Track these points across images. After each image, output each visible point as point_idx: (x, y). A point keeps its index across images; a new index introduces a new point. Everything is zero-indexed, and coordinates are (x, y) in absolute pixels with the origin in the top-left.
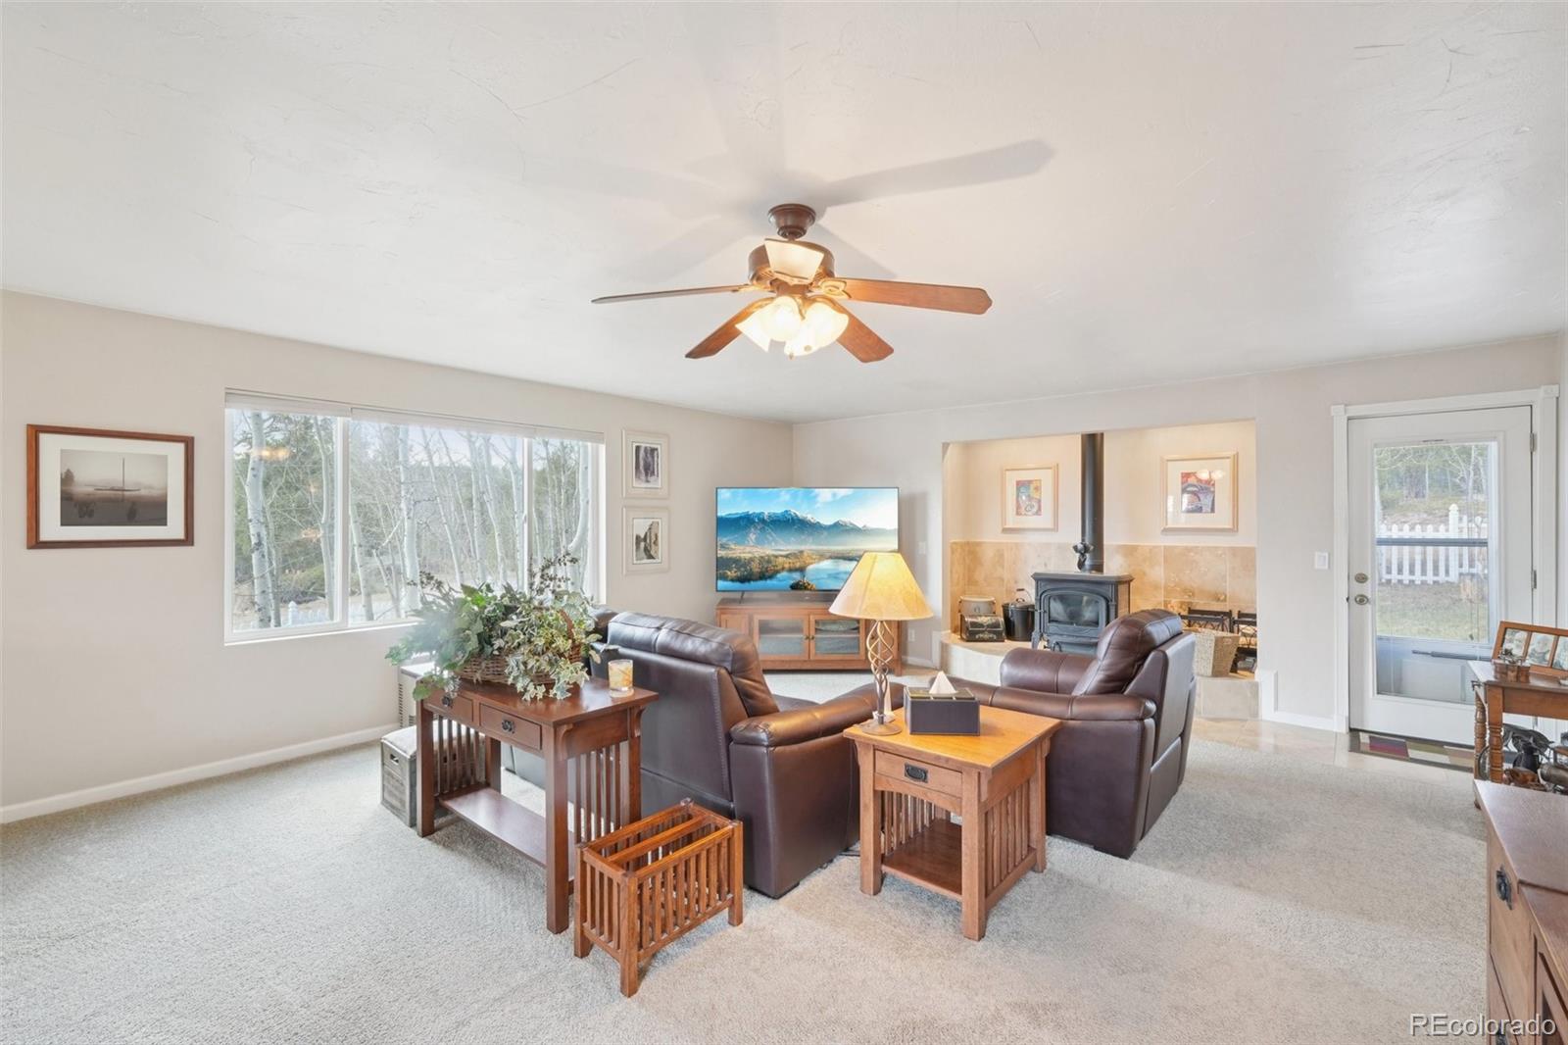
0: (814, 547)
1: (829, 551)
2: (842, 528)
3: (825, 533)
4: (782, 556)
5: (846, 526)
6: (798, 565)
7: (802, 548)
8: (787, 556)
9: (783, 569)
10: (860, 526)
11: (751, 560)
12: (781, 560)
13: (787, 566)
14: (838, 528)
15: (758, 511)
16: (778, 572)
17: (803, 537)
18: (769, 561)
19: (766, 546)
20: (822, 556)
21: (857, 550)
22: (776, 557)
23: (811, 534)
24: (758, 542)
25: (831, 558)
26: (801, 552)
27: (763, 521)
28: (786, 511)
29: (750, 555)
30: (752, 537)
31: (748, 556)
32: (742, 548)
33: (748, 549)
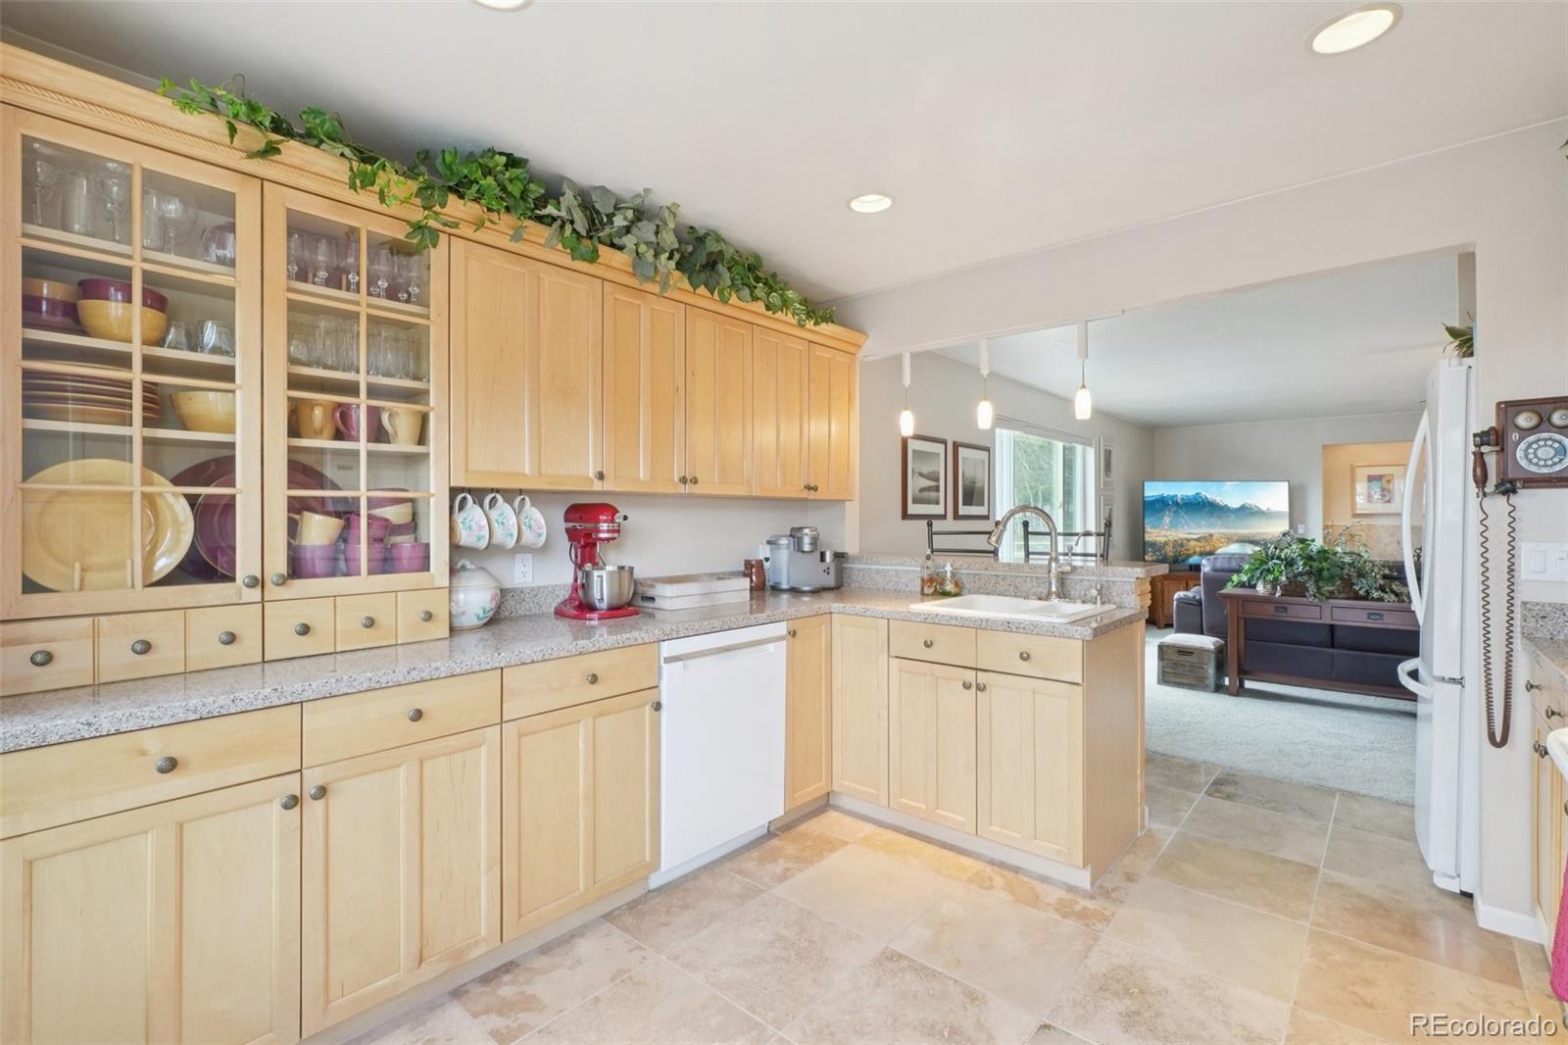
0: (1223, 531)
1: (1236, 535)
2: (1248, 511)
3: (1233, 517)
4: (1193, 539)
5: (1251, 509)
6: (1208, 549)
7: (1212, 531)
8: (1197, 540)
9: (1195, 552)
10: (1264, 509)
11: (1166, 543)
12: (1192, 543)
13: (1198, 550)
14: (1245, 511)
15: (1172, 494)
16: (1189, 556)
17: (1212, 520)
18: (1182, 545)
19: (1179, 529)
20: (1230, 540)
21: (1261, 534)
22: (1188, 540)
23: (1219, 517)
24: (1173, 525)
25: (1238, 541)
26: (1211, 535)
27: (1176, 504)
28: (1197, 494)
29: (1164, 539)
30: (1167, 520)
31: (1163, 539)
32: (1157, 531)
33: (1163, 533)
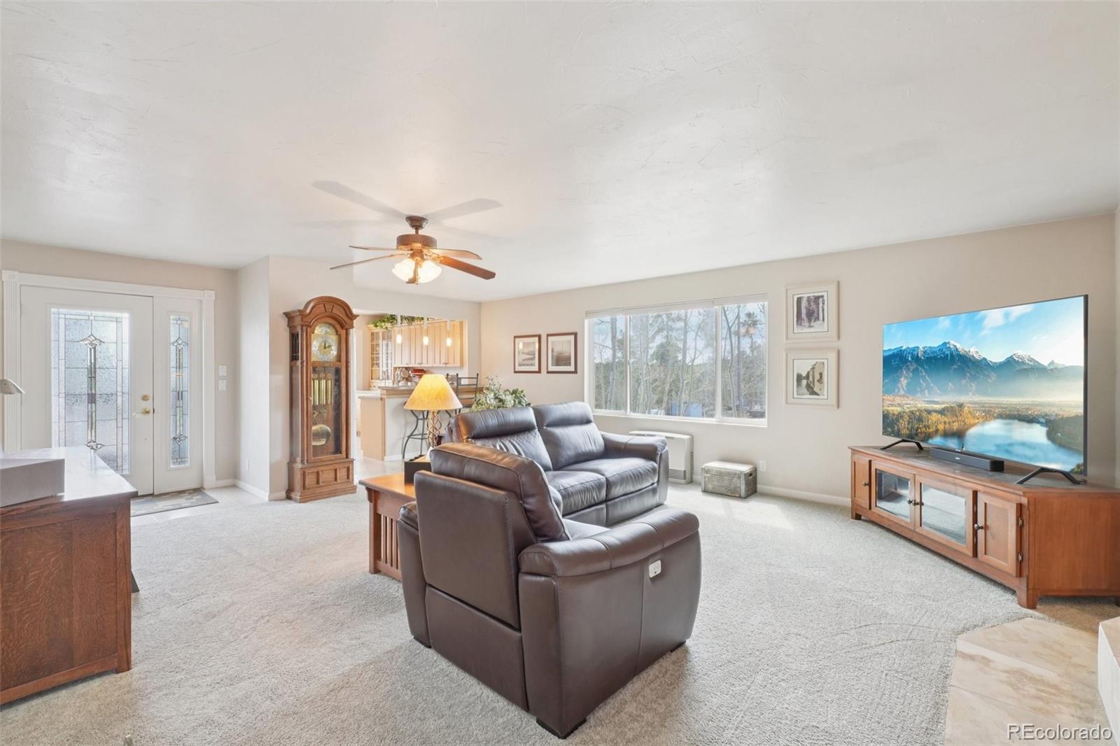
0: (978, 398)
1: (998, 405)
2: (1018, 368)
3: (993, 376)
4: (936, 411)
5: (1023, 363)
6: (955, 426)
7: (962, 399)
8: (942, 412)
9: (937, 431)
10: (1045, 363)
11: (900, 416)
12: (934, 417)
13: (941, 427)
14: (1014, 368)
15: (911, 346)
17: (964, 382)
18: (920, 420)
19: (919, 395)
20: (989, 414)
21: (1050, 405)
22: (929, 412)
23: (974, 378)
24: (911, 390)
25: (1001, 416)
26: (961, 406)
27: (916, 359)
28: (945, 344)
29: (899, 409)
30: (904, 381)
31: (897, 410)
32: (891, 398)
33: (898, 400)
